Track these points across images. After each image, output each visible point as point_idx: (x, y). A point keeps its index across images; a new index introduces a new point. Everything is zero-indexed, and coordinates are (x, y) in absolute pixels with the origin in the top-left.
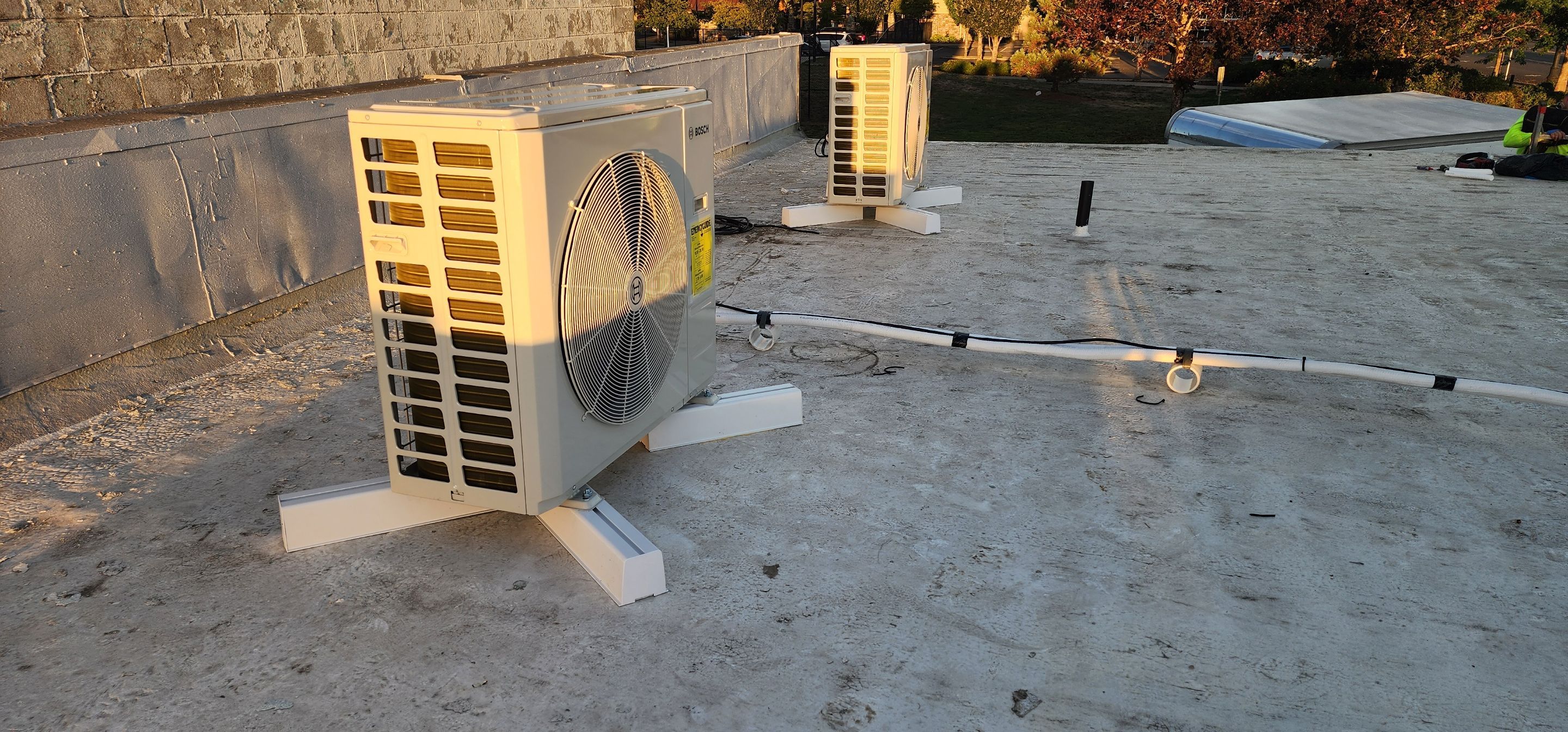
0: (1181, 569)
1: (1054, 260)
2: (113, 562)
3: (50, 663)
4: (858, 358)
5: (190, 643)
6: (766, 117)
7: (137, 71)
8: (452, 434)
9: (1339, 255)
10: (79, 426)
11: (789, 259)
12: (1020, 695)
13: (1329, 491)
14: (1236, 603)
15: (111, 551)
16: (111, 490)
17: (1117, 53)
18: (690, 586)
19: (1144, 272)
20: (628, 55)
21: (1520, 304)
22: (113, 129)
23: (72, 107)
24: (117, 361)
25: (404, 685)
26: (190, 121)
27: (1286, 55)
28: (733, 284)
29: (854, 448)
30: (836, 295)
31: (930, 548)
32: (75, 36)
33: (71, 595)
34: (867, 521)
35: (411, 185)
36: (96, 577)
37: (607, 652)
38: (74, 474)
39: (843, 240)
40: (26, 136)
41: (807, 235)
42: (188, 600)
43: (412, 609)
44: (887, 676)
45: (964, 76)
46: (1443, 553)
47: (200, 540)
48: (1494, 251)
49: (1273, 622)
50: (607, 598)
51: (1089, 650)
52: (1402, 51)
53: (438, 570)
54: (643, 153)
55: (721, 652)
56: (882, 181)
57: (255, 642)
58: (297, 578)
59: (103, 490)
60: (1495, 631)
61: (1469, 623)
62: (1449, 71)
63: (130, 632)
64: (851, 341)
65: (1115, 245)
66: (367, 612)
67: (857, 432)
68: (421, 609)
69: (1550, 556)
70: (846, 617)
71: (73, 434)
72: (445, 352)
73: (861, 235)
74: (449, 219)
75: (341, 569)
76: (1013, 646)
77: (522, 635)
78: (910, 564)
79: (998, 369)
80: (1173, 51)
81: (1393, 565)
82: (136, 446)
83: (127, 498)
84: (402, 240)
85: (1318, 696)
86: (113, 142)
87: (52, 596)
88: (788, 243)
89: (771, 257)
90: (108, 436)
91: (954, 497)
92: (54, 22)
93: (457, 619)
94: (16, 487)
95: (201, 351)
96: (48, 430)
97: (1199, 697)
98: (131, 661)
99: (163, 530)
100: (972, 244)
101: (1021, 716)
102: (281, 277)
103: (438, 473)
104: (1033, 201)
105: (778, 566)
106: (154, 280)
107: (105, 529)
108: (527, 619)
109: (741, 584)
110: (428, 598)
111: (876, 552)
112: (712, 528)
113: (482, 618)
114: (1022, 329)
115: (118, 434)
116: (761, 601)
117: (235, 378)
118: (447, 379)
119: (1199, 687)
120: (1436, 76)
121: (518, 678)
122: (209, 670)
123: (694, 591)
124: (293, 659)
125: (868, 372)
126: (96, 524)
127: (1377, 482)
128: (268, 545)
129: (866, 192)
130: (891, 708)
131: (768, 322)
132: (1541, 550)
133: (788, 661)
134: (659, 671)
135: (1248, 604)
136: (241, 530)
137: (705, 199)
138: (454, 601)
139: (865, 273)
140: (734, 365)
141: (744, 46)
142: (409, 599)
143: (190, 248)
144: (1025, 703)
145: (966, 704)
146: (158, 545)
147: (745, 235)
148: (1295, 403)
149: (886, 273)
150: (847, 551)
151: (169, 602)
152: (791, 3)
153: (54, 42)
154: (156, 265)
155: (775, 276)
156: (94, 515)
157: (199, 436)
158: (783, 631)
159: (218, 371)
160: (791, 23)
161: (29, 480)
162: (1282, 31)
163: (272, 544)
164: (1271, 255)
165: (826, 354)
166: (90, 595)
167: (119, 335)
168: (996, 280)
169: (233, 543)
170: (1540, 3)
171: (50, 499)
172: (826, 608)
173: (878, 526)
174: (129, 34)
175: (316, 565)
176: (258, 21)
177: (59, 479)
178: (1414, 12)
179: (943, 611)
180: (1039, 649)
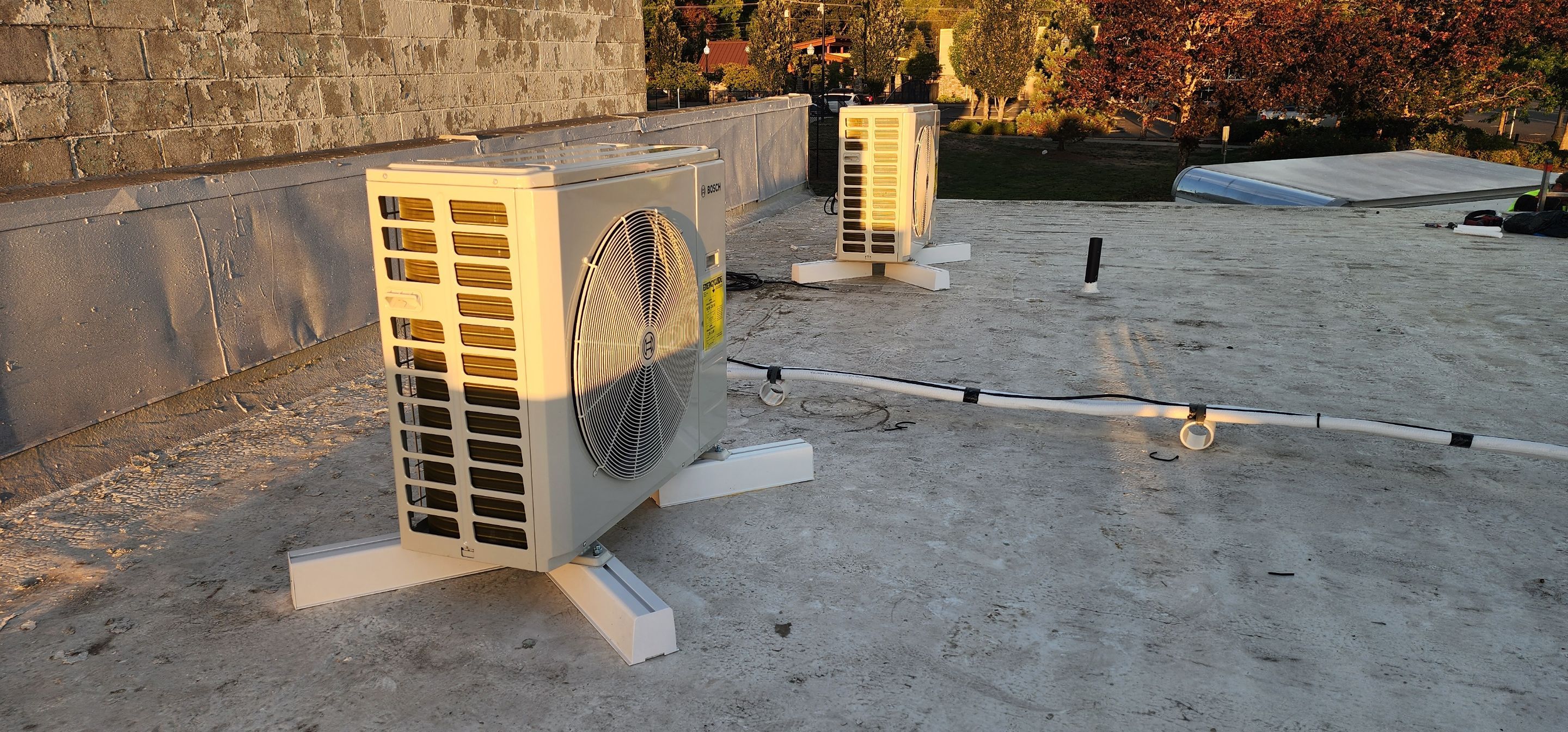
0: (1200, 628)
1: (1064, 316)
2: (121, 619)
3: (54, 723)
4: (868, 414)
5: (197, 702)
6: (776, 175)
7: (159, 132)
8: (463, 490)
9: (1350, 312)
10: (91, 482)
11: (800, 315)
13: (1348, 549)
14: (1257, 664)
15: (119, 608)
16: (122, 546)
17: (1122, 112)
18: (701, 645)
19: (1155, 329)
20: (641, 116)
21: (1533, 360)
22: (136, 188)
23: (94, 167)
24: (130, 418)
26: (210, 180)
27: (1290, 115)
28: (743, 339)
29: (865, 504)
30: (846, 350)
31: (945, 607)
32: (99, 98)
33: (78, 653)
34: (880, 579)
35: (427, 242)
36: (104, 635)
37: (618, 712)
38: (84, 531)
39: (853, 296)
40: (49, 196)
41: (817, 291)
42: (195, 658)
43: (420, 668)
45: (970, 136)
46: (1467, 613)
47: (209, 597)
48: (1506, 307)
49: (1295, 683)
50: (617, 657)
51: (1108, 712)
52: (1406, 111)
53: (447, 628)
54: (656, 211)
55: (733, 712)
56: (891, 238)
57: (262, 702)
58: (305, 635)
59: (113, 546)
60: (1522, 693)
61: (1495, 685)
62: (1453, 130)
63: (137, 690)
64: (862, 396)
65: (1125, 302)
66: (375, 671)
67: (869, 488)
68: (429, 668)
70: (860, 678)
71: (85, 490)
72: (458, 408)
73: (871, 292)
74: (463, 275)
75: (350, 627)
76: (1030, 708)
77: (531, 695)
78: (924, 623)
79: (1010, 425)
80: (1178, 111)
81: (1415, 625)
82: (147, 502)
83: (137, 555)
84: (417, 296)
86: (134, 200)
87: (60, 654)
88: (798, 299)
89: (781, 313)
90: (119, 492)
91: (967, 554)
92: (79, 85)
93: (465, 678)
94: (27, 544)
95: (214, 408)
96: (59, 486)
98: (137, 720)
99: (173, 587)
100: (981, 301)
102: (295, 333)
103: (449, 529)
104: (1042, 258)
105: (790, 624)
106: (169, 336)
107: (114, 586)
108: (536, 678)
109: (752, 643)
110: (437, 656)
111: (889, 611)
112: (722, 585)
113: (491, 677)
114: (1033, 385)
115: (130, 491)
116: (773, 660)
117: (247, 433)
118: (460, 434)
120: (1440, 135)
123: (705, 649)
124: (299, 719)
125: (879, 428)
126: (105, 580)
127: (1397, 540)
128: (277, 603)
129: (876, 249)
131: (779, 377)
133: (801, 723)
135: (1269, 664)
136: (250, 587)
137: (717, 255)
138: (464, 659)
139: (875, 329)
140: (745, 420)
141: (755, 106)
142: (417, 657)
143: (206, 305)
146: (167, 602)
147: (755, 291)
148: (1311, 459)
149: (895, 328)
150: (860, 609)
151: (176, 660)
152: (800, 65)
153: (78, 104)
154: (173, 322)
155: (786, 332)
156: (104, 571)
157: (210, 492)
158: (796, 691)
159: (230, 427)
160: (800, 84)
161: (39, 536)
162: (1286, 91)
163: (280, 601)
164: (1281, 311)
165: (837, 409)
166: (97, 653)
167: (134, 391)
168: (1006, 336)
169: (241, 601)
170: (1542, 64)
171: (60, 556)
172: (840, 668)
173: (892, 584)
174: (151, 96)
175: (324, 623)
176: (278, 83)
177: (69, 536)
178: (1416, 72)
179: (959, 671)
180: (1056, 711)
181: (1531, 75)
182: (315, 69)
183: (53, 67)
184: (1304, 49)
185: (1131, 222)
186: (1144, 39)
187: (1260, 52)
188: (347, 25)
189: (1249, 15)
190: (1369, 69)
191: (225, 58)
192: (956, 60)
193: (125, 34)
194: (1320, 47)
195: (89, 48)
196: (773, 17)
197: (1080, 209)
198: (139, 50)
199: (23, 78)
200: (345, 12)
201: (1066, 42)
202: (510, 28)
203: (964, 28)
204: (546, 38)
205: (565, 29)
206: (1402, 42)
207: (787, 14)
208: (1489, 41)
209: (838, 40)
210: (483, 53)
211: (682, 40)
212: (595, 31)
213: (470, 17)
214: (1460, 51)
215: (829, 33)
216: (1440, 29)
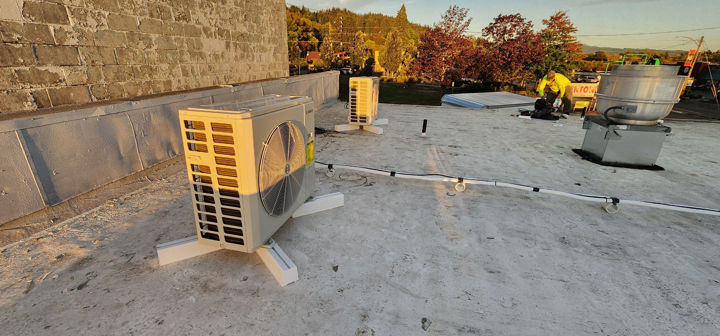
0: (469, 261)
1: (417, 144)
2: (93, 273)
3: (58, 324)
4: (361, 179)
5: (117, 311)
6: (329, 96)
7: (122, 82)
8: (220, 225)
9: (496, 143)
10: (90, 212)
11: (337, 143)
12: (424, 320)
13: (508, 228)
14: (488, 274)
15: (92, 268)
16: (98, 239)
17: (425, 77)
18: (307, 277)
19: (443, 148)
20: (287, 78)
21: (547, 159)
22: (104, 107)
23: (98, 95)
24: (106, 187)
25: (199, 329)
26: (134, 103)
27: (470, 79)
28: (320, 152)
29: (361, 215)
30: (353, 156)
31: (389, 256)
32: (99, 71)
33: (73, 289)
34: (367, 245)
35: (203, 138)
36: (85, 280)
37: (277, 309)
38: (85, 233)
39: (354, 136)
41: (343, 134)
42: (119, 290)
43: (205, 291)
44: (378, 314)
45: (384, 82)
46: (545, 251)
47: (128, 261)
48: (536, 142)
49: (500, 282)
50: (277, 284)
51: (445, 298)
53: (216, 273)
54: (290, 122)
55: (318, 306)
56: (365, 118)
57: (143, 310)
58: (162, 278)
59: (94, 239)
60: (567, 282)
61: (558, 279)
62: (510, 85)
63: (94, 306)
64: (358, 173)
65: (433, 139)
66: (188, 293)
67: (362, 209)
68: (208, 291)
69: (576, 251)
70: (362, 288)
71: (88, 215)
72: (217, 197)
73: (359, 134)
74: (217, 150)
75: (180, 273)
76: (420, 298)
77: (245, 302)
78: (383, 263)
79: (405, 183)
80: (441, 77)
81: (532, 256)
82: (110, 220)
83: (103, 243)
84: (200, 157)
85: (520, 313)
86: (104, 112)
87: (66, 290)
88: (337, 137)
89: (332, 142)
90: (101, 215)
91: (395, 234)
92: (91, 67)
93: (221, 295)
94: (61, 239)
95: (139, 181)
96: (78, 214)
97: (483, 317)
98: (92, 321)
99: (115, 257)
100: (393, 138)
101: (425, 330)
102: (168, 154)
104: (409, 123)
105: (338, 266)
106: (120, 158)
107: (92, 257)
108: (247, 295)
109: (325, 275)
110: (211, 285)
111: (371, 258)
112: (314, 250)
113: (231, 295)
114: (410, 168)
115: (104, 215)
116: (332, 282)
117: (150, 190)
119: (482, 312)
120: (507, 87)
121: (243, 323)
122: (123, 324)
123: (308, 279)
124: (157, 317)
125: (364, 185)
126: (89, 255)
127: (521, 224)
128: (152, 263)
129: (360, 121)
130: (380, 329)
131: (332, 168)
132: (573, 249)
133: (343, 310)
134: (296, 317)
135: (492, 274)
136: (144, 256)
137: (311, 134)
138: (222, 286)
139: (361, 148)
140: (321, 183)
141: (322, 75)
142: (204, 286)
143: (134, 147)
144: (426, 324)
145: (406, 325)
146: (112, 264)
147: (323, 134)
148: (492, 194)
149: (368, 148)
150: (361, 259)
151: (111, 291)
152: (335, 60)
153: (91, 73)
154: (121, 153)
155: (333, 149)
156: (89, 251)
157: (134, 215)
158: (341, 296)
159: (144, 188)
160: (335, 66)
161: (67, 236)
162: (469, 73)
163: (155, 263)
164: (477, 143)
165: (351, 178)
166: (81, 289)
167: (107, 178)
168: (401, 150)
169: (140, 263)
170: (533, 68)
171: (73, 244)
172: (355, 284)
173: (371, 247)
174: (119, 71)
175: (170, 272)
176: (165, 66)
177: (78, 235)
178: (502, 69)
179: (395, 283)
180: (428, 298)
181: (530, 72)
182: (179, 61)
183: (81, 61)
184: (474, 62)
185: (432, 112)
186: (432, 57)
187: (462, 62)
188: (189, 47)
189: (459, 52)
190: (490, 68)
191: (146, 58)
192: (380, 60)
193: (108, 49)
194: (478, 62)
195: (94, 54)
196: (327, 46)
197: (418, 108)
198: (114, 55)
199: (69, 64)
200: (189, 43)
201: (410, 57)
202: (245, 49)
203: (382, 51)
204: (257, 52)
205: (263, 49)
206: (499, 61)
207: (331, 45)
208: (520, 62)
209: (346, 53)
210: (236, 56)
211: (301, 51)
212: (273, 51)
213: (231, 45)
214: (513, 64)
215: (344, 51)
216: (508, 58)
